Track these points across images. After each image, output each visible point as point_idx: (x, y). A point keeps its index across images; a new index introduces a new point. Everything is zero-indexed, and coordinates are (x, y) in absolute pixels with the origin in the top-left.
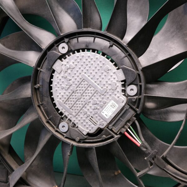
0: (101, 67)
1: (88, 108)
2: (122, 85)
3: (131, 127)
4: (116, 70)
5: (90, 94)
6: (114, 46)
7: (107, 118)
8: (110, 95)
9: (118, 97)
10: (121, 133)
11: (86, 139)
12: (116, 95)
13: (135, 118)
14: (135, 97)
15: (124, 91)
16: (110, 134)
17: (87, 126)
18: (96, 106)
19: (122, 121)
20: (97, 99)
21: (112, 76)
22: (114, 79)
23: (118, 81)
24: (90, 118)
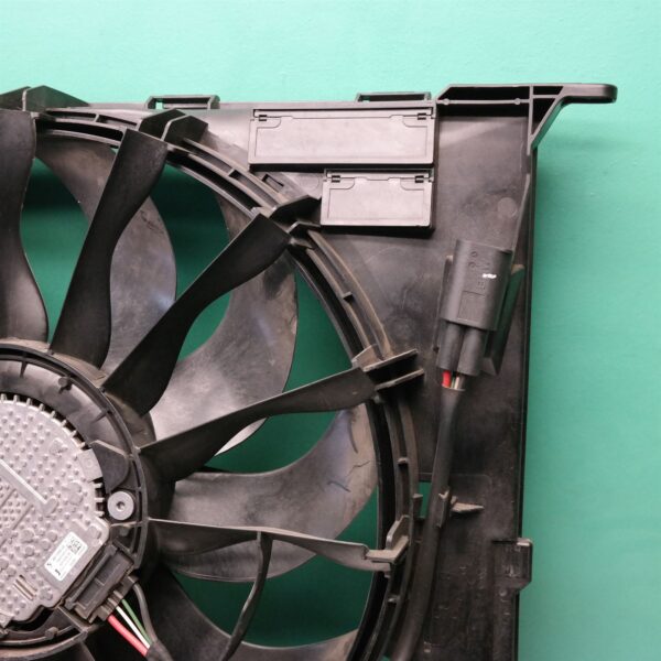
0: (42, 442)
1: (11, 551)
2: (97, 489)
3: (125, 603)
4: (81, 451)
5: (15, 515)
6: (74, 387)
7: (60, 578)
8: (68, 518)
9: (88, 523)
10: (98, 620)
11: (6, 637)
12: (81, 517)
13: (132, 580)
14: (127, 525)
15: (103, 506)
16: (69, 624)
17: (10, 602)
18: (31, 546)
19: (99, 586)
20: (35, 527)
21: (69, 467)
22: (77, 473)
23: (84, 480)
24: (18, 581)
